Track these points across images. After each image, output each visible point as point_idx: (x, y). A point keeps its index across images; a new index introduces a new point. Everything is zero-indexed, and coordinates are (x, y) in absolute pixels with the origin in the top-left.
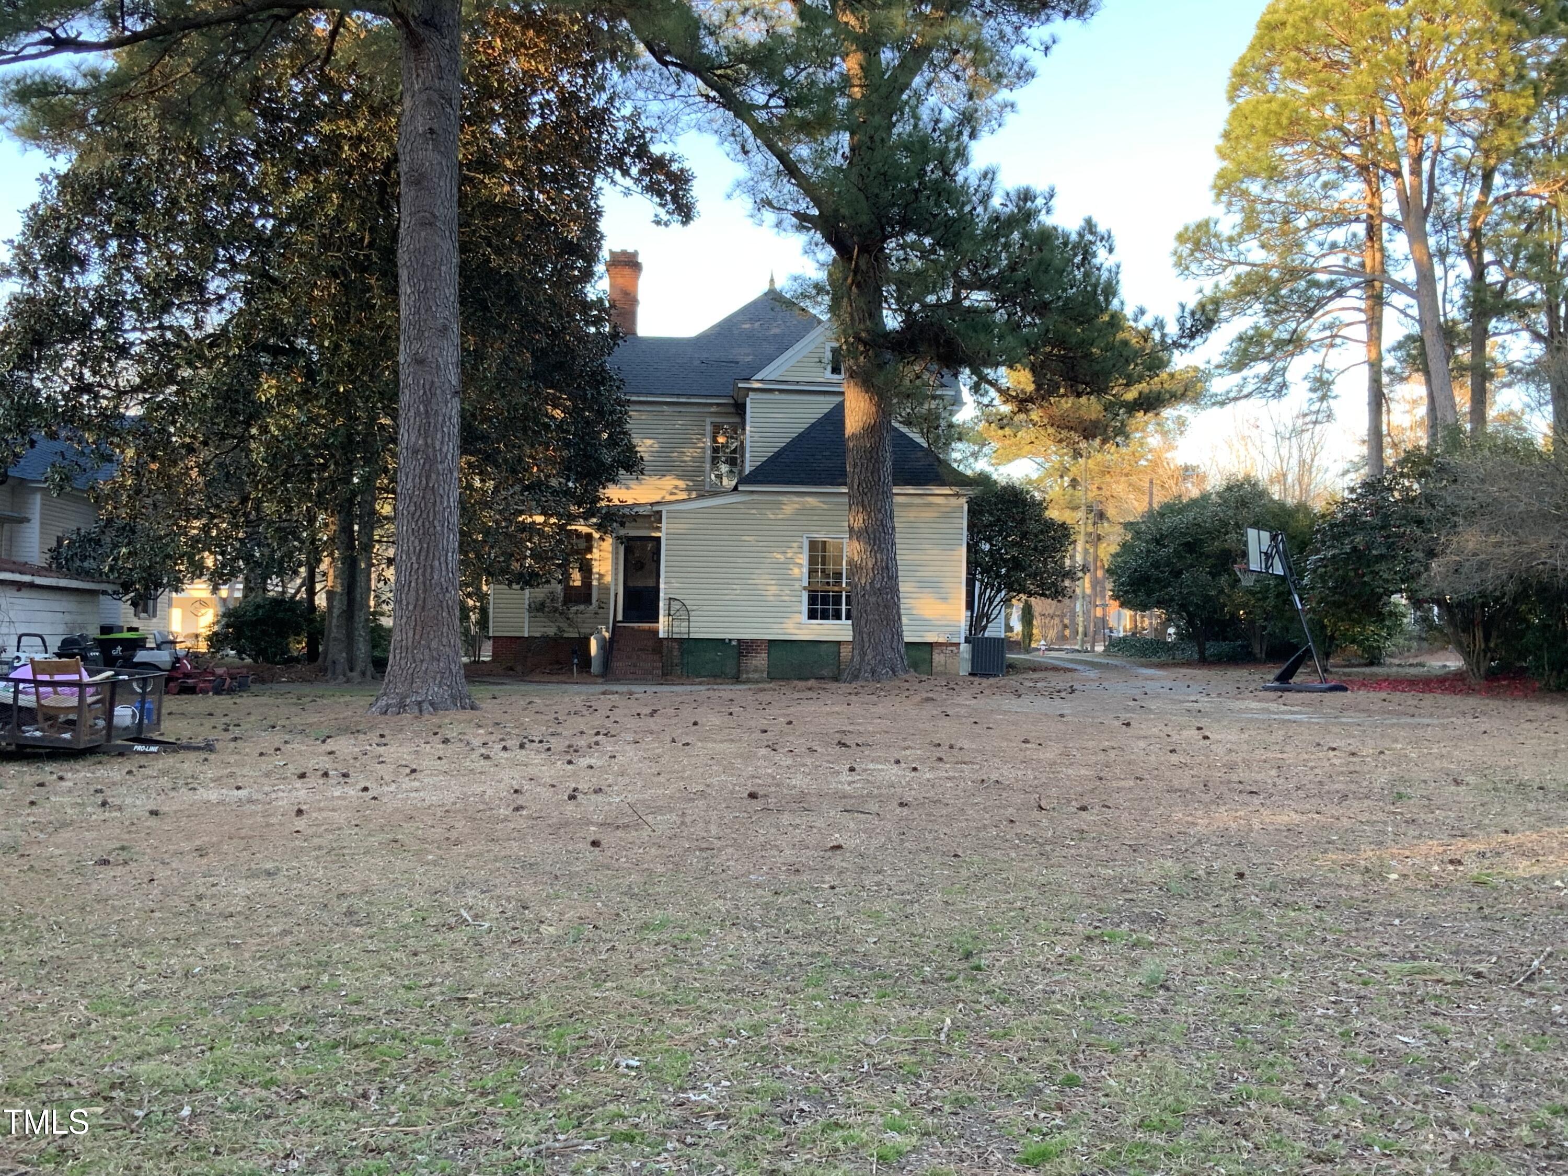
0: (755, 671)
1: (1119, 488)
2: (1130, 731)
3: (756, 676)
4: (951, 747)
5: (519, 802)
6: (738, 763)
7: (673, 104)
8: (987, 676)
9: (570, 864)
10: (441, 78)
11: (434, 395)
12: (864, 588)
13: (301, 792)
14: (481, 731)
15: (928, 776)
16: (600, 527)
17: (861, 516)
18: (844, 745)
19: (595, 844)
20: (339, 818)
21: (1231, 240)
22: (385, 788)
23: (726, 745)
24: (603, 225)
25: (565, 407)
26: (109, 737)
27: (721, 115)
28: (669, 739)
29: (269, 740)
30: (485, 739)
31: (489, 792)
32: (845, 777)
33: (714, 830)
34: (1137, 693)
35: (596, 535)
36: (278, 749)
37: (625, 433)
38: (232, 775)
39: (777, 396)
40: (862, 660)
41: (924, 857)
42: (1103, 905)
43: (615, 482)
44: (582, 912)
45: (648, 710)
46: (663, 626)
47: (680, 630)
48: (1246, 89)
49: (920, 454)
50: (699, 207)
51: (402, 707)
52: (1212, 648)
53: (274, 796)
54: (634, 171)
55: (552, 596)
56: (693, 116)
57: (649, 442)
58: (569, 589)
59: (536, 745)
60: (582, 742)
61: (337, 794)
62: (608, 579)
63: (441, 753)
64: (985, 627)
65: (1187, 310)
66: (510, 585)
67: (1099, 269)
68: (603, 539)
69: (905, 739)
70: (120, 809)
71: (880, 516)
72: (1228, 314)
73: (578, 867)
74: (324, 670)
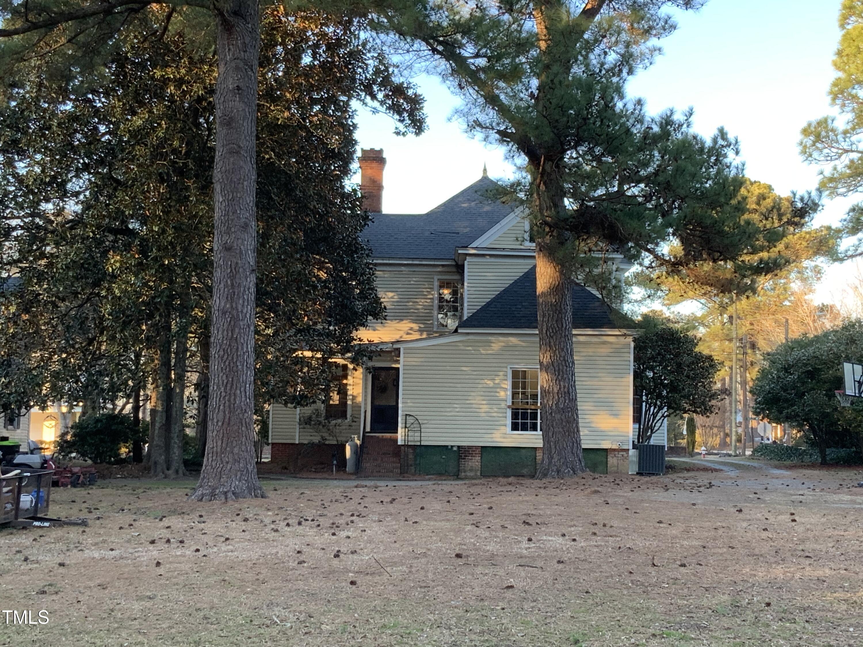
0: (471, 470)
1: (768, 323)
2: (741, 515)
3: (472, 474)
4: (604, 525)
5: (301, 559)
6: (451, 535)
7: (407, 57)
8: (650, 474)
9: (337, 594)
10: (245, 51)
11: (237, 272)
12: (551, 408)
13: (154, 552)
14: (270, 513)
15: (582, 544)
16: (354, 360)
17: (548, 354)
18: (528, 524)
19: (353, 583)
20: (185, 567)
21: (845, 132)
22: (211, 550)
23: (443, 523)
24: (357, 135)
25: (327, 268)
26: (16, 517)
27: (443, 64)
28: (404, 519)
29: (125, 519)
30: (274, 519)
31: (281, 553)
32: (525, 544)
33: (430, 575)
34: (759, 488)
35: (351, 366)
36: (132, 525)
37: (372, 289)
38: (104, 541)
39: (488, 259)
40: (550, 463)
41: (567, 594)
42: (672, 619)
43: (363, 325)
44: (345, 619)
45: (389, 499)
46: (401, 436)
47: (414, 439)
48: (853, 18)
49: (597, 304)
50: (428, 121)
51: (213, 496)
52: (831, 453)
53: (137, 555)
54: (380, 96)
55: (317, 412)
56: (423, 64)
57: (390, 294)
58: (329, 407)
59: (309, 522)
60: (341, 521)
61: (179, 553)
62: (360, 399)
63: (244, 528)
64: (650, 436)
65: (798, 196)
66: (286, 404)
67: (728, 167)
68: (355, 369)
69: (572, 520)
70: (37, 562)
71: (563, 354)
72: (843, 190)
73: (344, 596)
74: (147, 469)
